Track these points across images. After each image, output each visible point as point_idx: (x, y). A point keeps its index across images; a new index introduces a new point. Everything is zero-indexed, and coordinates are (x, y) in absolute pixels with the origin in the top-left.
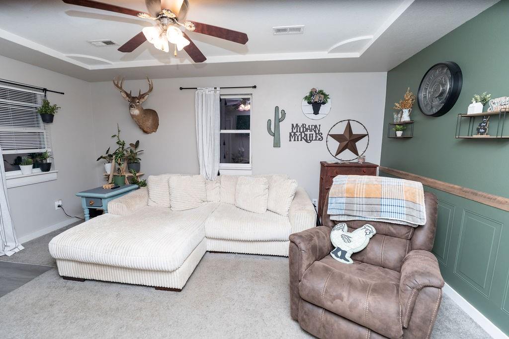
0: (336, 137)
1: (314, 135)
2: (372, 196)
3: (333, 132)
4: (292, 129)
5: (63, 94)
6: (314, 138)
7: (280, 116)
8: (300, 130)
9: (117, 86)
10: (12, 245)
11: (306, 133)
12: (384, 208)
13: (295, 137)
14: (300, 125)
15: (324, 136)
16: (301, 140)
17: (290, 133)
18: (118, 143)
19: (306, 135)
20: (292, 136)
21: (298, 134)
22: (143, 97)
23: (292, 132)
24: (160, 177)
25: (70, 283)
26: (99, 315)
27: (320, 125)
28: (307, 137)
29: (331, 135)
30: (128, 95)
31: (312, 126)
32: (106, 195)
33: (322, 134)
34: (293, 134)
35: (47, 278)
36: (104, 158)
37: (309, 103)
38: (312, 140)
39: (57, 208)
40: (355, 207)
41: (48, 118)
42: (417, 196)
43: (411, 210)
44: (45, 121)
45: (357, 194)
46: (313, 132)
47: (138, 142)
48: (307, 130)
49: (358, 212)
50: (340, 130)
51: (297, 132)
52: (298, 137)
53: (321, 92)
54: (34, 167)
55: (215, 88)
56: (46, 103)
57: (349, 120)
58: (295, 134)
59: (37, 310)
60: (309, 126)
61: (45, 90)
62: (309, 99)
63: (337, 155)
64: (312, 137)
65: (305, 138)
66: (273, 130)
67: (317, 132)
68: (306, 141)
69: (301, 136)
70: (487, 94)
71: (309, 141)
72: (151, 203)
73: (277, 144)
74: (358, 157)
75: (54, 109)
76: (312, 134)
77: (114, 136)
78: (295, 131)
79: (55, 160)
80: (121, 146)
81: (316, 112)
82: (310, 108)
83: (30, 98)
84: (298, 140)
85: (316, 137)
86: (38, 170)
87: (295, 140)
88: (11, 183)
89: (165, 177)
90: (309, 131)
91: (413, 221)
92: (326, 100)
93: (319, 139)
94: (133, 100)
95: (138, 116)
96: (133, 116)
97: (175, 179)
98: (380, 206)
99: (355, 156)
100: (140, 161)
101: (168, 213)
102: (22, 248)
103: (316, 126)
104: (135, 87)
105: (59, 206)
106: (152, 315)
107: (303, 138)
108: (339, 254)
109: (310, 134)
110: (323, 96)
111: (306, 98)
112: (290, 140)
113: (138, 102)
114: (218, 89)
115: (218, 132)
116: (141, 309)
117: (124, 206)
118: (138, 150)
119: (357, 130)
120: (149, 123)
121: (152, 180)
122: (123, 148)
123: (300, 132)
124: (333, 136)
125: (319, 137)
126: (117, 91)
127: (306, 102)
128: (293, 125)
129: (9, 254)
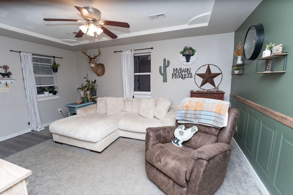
0: (200, 75)
1: (187, 75)
2: (197, 109)
3: (198, 73)
4: (174, 71)
5: (62, 58)
6: (187, 76)
7: (166, 64)
8: (178, 72)
9: (84, 53)
10: (40, 127)
11: (182, 73)
12: (202, 117)
13: (175, 76)
14: (178, 69)
15: (193, 75)
16: (179, 78)
17: (173, 74)
18: (87, 81)
19: (182, 75)
20: (174, 75)
21: (177, 74)
22: (96, 58)
23: (174, 73)
24: (102, 98)
25: (57, 144)
26: (63, 158)
27: (190, 69)
28: (182, 76)
29: (197, 74)
30: (89, 57)
31: (185, 69)
32: (76, 106)
33: (192, 74)
34: (174, 74)
35: (49, 142)
36: (80, 89)
37: (184, 55)
38: (186, 77)
39: (59, 112)
40: (189, 116)
41: (55, 70)
42: (223, 110)
43: (217, 118)
44: (54, 71)
45: (190, 108)
46: (186, 73)
47: (95, 80)
48: (182, 72)
49: (190, 118)
50: (203, 71)
51: (177, 73)
52: (177, 76)
53: (191, 49)
54: (49, 93)
55: (131, 50)
56: (55, 63)
57: (209, 65)
58: (175, 74)
59: (42, 153)
60: (184, 69)
61: (54, 57)
62: (183, 53)
63: (201, 86)
64: (186, 76)
65: (181, 76)
66: (162, 72)
67: (189, 73)
68: (182, 78)
69: (179, 75)
70: (273, 44)
71: (184, 78)
72: (98, 111)
73: (165, 80)
74: (215, 87)
75: (58, 66)
76: (186, 74)
77: (85, 78)
78: (175, 72)
79: (59, 89)
80: (88, 83)
81: (188, 61)
82: (184, 59)
83: (48, 61)
84: (177, 78)
85: (188, 76)
86: (51, 94)
87: (175, 78)
88: (40, 100)
89: (104, 98)
90: (184, 72)
91: (217, 125)
92: (194, 53)
93: (190, 77)
94: (91, 59)
95: (94, 67)
96: (92, 68)
97: (108, 99)
98: (200, 115)
99: (213, 87)
100: (96, 90)
101: (104, 116)
102: (44, 129)
103: (188, 69)
104: (92, 53)
105: (60, 111)
106: (84, 161)
107: (180, 76)
108: (176, 141)
109: (184, 74)
110: (191, 51)
111: (181, 53)
112: (173, 78)
113: (93, 60)
114: (133, 51)
115: (132, 74)
116: (80, 158)
117: (84, 111)
118: (96, 84)
119: (214, 70)
120: (100, 71)
121: (99, 100)
122: (89, 83)
123: (178, 73)
124: (198, 75)
125: (190, 76)
126: (84, 55)
127: (182, 55)
128: (174, 69)
129: (39, 130)
